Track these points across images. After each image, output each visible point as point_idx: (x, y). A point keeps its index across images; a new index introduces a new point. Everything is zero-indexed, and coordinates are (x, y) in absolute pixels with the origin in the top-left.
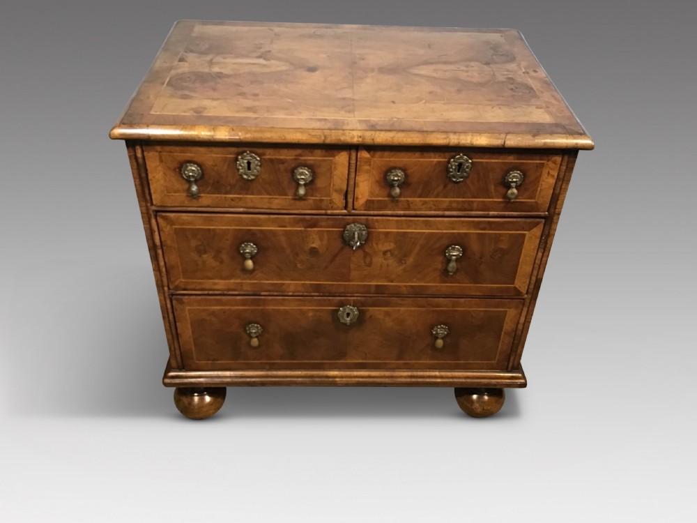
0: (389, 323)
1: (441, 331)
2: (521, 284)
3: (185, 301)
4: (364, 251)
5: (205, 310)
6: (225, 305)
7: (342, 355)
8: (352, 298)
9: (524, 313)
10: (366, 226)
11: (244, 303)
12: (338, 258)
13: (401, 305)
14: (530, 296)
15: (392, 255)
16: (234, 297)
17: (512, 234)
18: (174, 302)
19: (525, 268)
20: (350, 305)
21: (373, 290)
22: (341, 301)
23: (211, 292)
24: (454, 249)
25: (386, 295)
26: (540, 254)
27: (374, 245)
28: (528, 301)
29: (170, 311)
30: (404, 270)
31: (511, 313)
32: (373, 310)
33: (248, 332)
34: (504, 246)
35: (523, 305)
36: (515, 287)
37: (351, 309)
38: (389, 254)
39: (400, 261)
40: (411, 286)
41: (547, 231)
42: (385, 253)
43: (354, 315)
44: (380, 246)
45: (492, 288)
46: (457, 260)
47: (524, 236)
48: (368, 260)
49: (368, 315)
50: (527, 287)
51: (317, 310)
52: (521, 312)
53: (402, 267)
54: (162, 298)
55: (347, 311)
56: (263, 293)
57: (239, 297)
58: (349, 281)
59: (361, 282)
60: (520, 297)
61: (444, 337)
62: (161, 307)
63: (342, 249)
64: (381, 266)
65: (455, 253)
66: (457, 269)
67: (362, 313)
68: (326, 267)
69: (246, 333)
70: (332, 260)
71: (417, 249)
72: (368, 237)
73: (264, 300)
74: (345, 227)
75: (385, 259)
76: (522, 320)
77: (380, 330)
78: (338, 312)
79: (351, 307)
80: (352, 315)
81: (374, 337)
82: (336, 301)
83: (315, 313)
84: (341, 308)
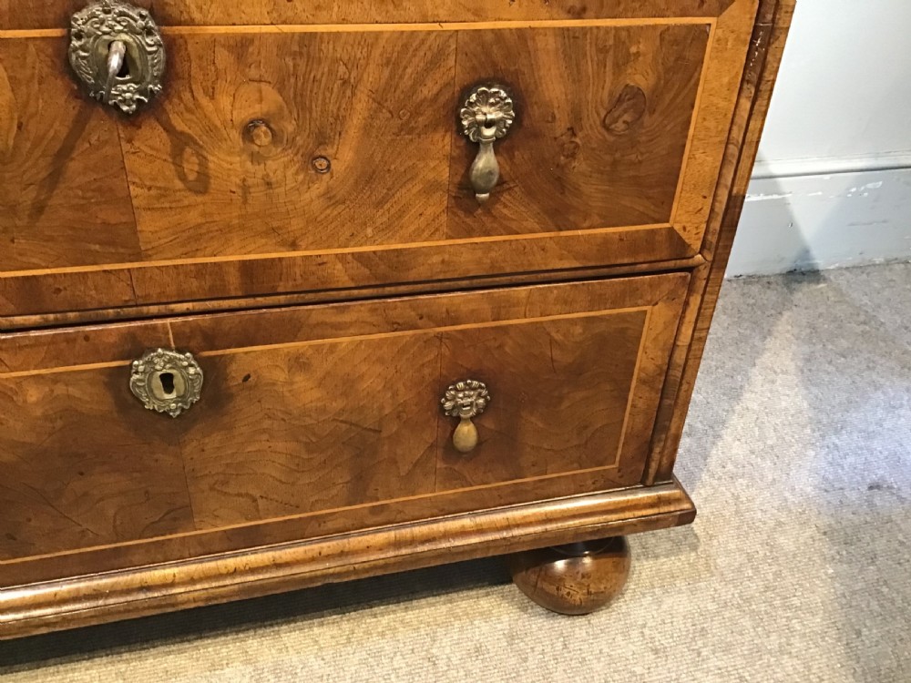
0: (306, 392)
1: (467, 397)
2: (688, 217)
4: (169, 129)
7: (180, 514)
8: (168, 321)
9: (691, 315)
10: (153, 15)
12: (74, 166)
13: (338, 329)
14: (710, 258)
15: (276, 137)
17: (668, 28)
19: (699, 161)
20: (168, 347)
21: (233, 280)
22: (131, 335)
24: (484, 98)
25: (282, 299)
26: (746, 104)
27: (204, 101)
28: (704, 273)
30: (329, 197)
31: (657, 317)
32: (248, 358)
34: (641, 78)
35: (691, 291)
36: (671, 230)
37: (171, 360)
38: (262, 132)
39: (312, 161)
40: (359, 257)
41: (769, 17)
42: (248, 131)
43: (186, 380)
44: (225, 101)
45: (606, 240)
46: (498, 143)
47: (701, 34)
48: (191, 167)
49: (236, 372)
50: (704, 226)
51: (56, 379)
52: (684, 312)
53: (318, 188)
55: (161, 367)
58: (138, 256)
59: (186, 255)
60: (684, 263)
61: (478, 414)
63: (79, 126)
64: (245, 188)
65: (490, 112)
66: (501, 182)
67: (214, 370)
68: (39, 209)
70: (55, 177)
71: (362, 106)
72: (169, 63)
74: (66, 22)
75: (256, 158)
76: (687, 331)
77: (283, 419)
78: (131, 376)
79: (171, 354)
80: (182, 381)
81: (269, 444)
82: (112, 340)
83: (47, 389)
84: (136, 363)
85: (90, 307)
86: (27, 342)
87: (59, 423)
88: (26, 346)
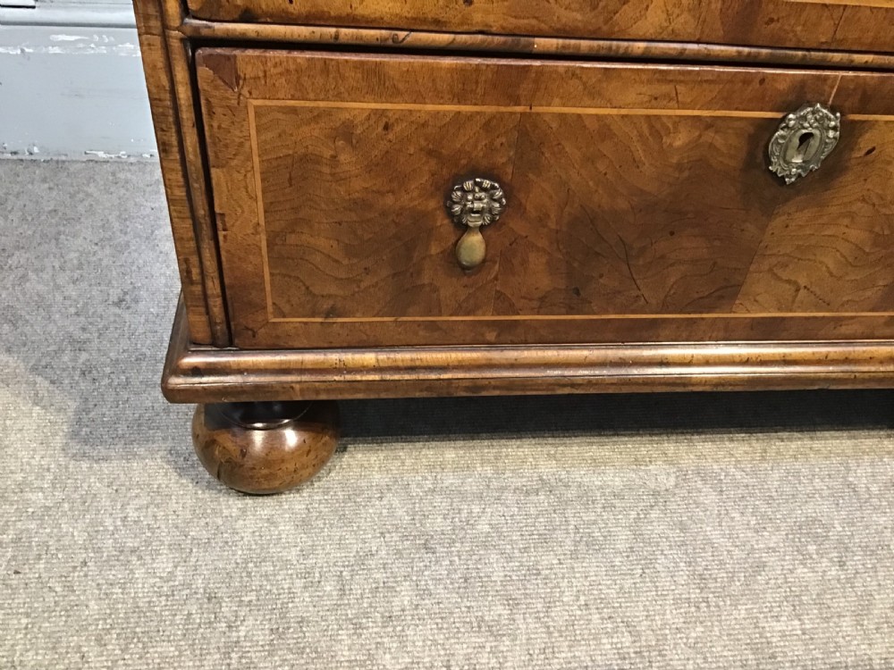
3: (247, 70)
5: (317, 116)
6: (395, 94)
7: (727, 292)
8: (841, 74)
11: (462, 89)
16: (430, 60)
18: (203, 72)
20: (824, 105)
23: (346, 33)
29: (187, 115)
33: (457, 208)
37: (821, 118)
43: (823, 143)
49: (865, 142)
51: (710, 124)
54: (158, 57)
55: (809, 125)
56: (541, 43)
57: (447, 61)
62: (154, 101)
67: (849, 131)
69: (451, 215)
73: (540, 71)
77: (874, 205)
78: (777, 131)
79: (825, 111)
80: (817, 144)
81: (846, 230)
82: (782, 86)
83: (697, 134)
84: (791, 116)
85: (788, 45)
86: (710, 77)
87: (686, 174)
88: (706, 81)
